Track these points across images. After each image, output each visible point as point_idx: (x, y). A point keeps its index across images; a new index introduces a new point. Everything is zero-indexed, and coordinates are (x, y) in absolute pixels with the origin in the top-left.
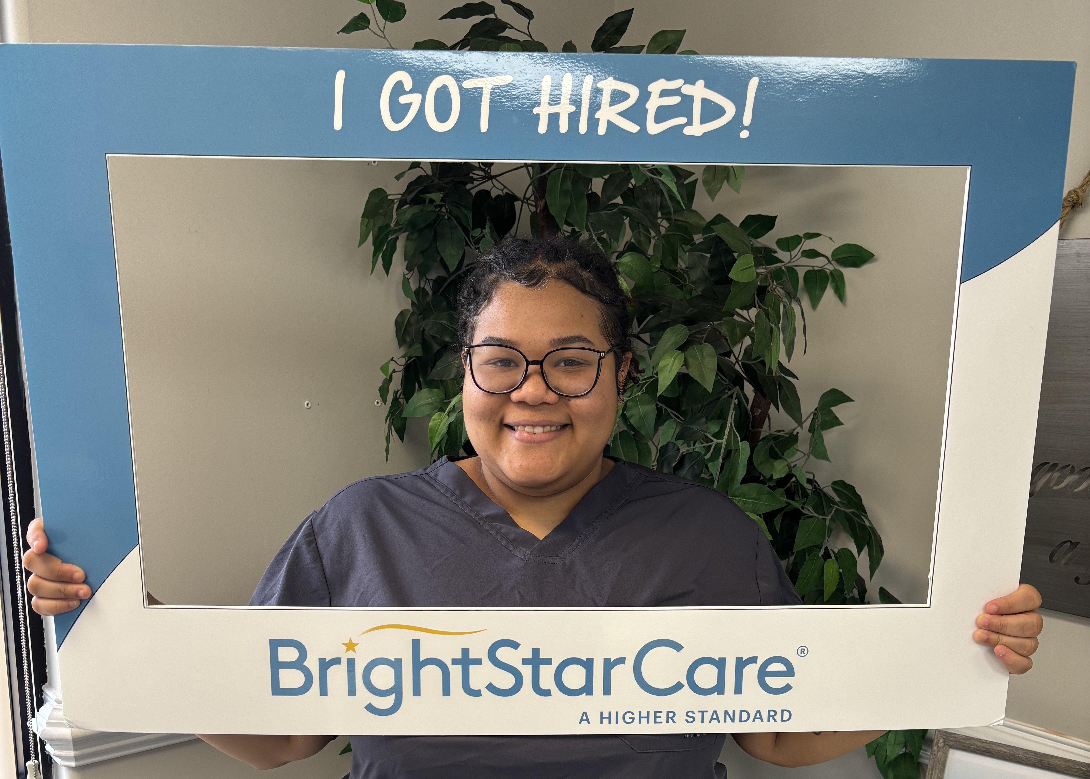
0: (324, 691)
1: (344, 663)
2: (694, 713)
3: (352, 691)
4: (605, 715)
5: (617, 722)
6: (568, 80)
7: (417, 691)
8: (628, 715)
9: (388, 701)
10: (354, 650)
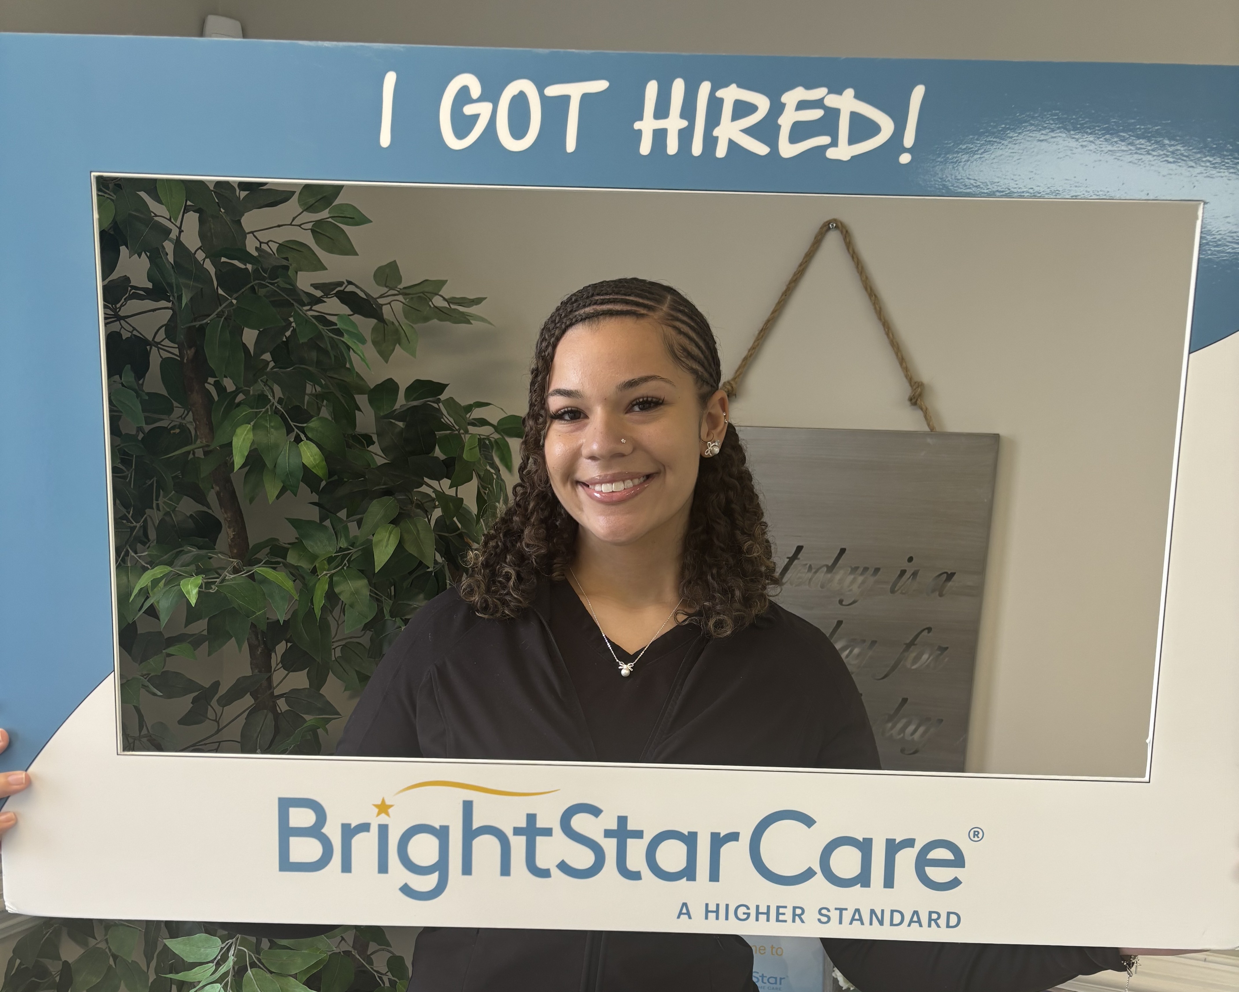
0: (346, 868)
1: (374, 829)
2: (829, 910)
3: (383, 868)
4: (712, 907)
5: (727, 918)
6: (678, 87)
7: (467, 869)
8: (742, 910)
9: (429, 882)
10: (388, 814)
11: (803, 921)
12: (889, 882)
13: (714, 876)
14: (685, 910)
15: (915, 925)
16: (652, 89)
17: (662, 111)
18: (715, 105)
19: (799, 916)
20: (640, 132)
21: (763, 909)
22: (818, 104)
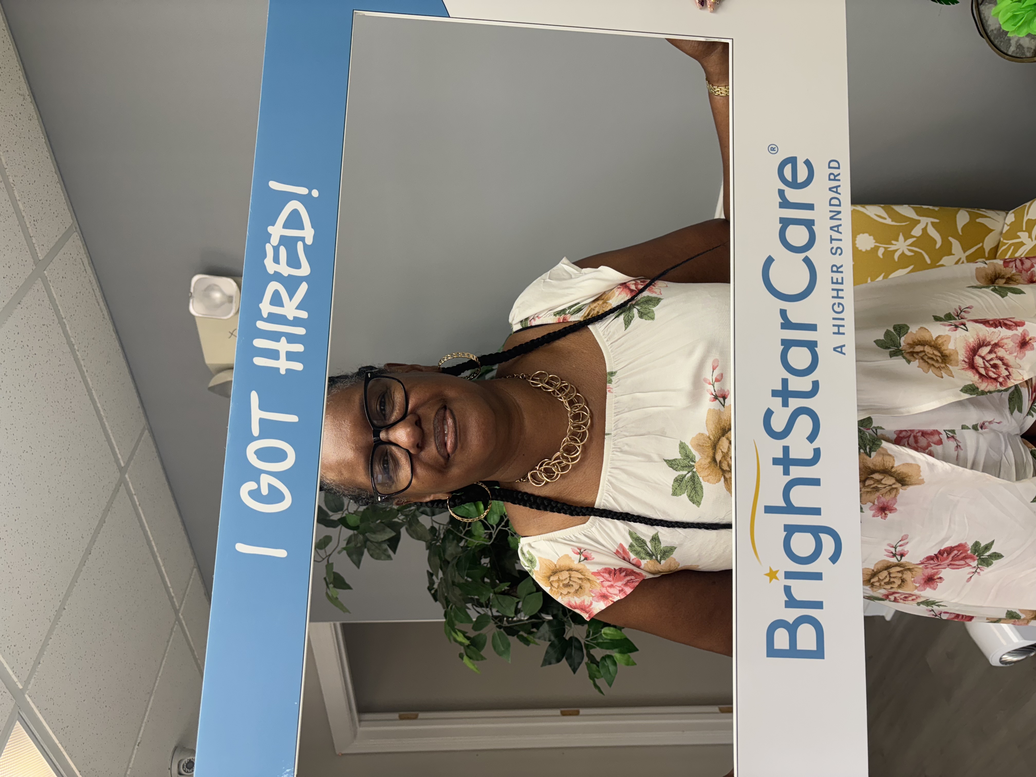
0: (818, 605)
1: (789, 582)
2: (832, 248)
3: (818, 576)
4: (836, 330)
5: (843, 319)
6: (259, 343)
7: (816, 511)
8: (836, 308)
9: (828, 541)
10: (777, 571)
11: (841, 266)
12: (810, 207)
13: (812, 327)
14: (839, 349)
15: (839, 190)
16: (259, 361)
17: (274, 355)
18: (273, 318)
19: (838, 268)
20: (287, 370)
21: (835, 294)
22: (276, 249)
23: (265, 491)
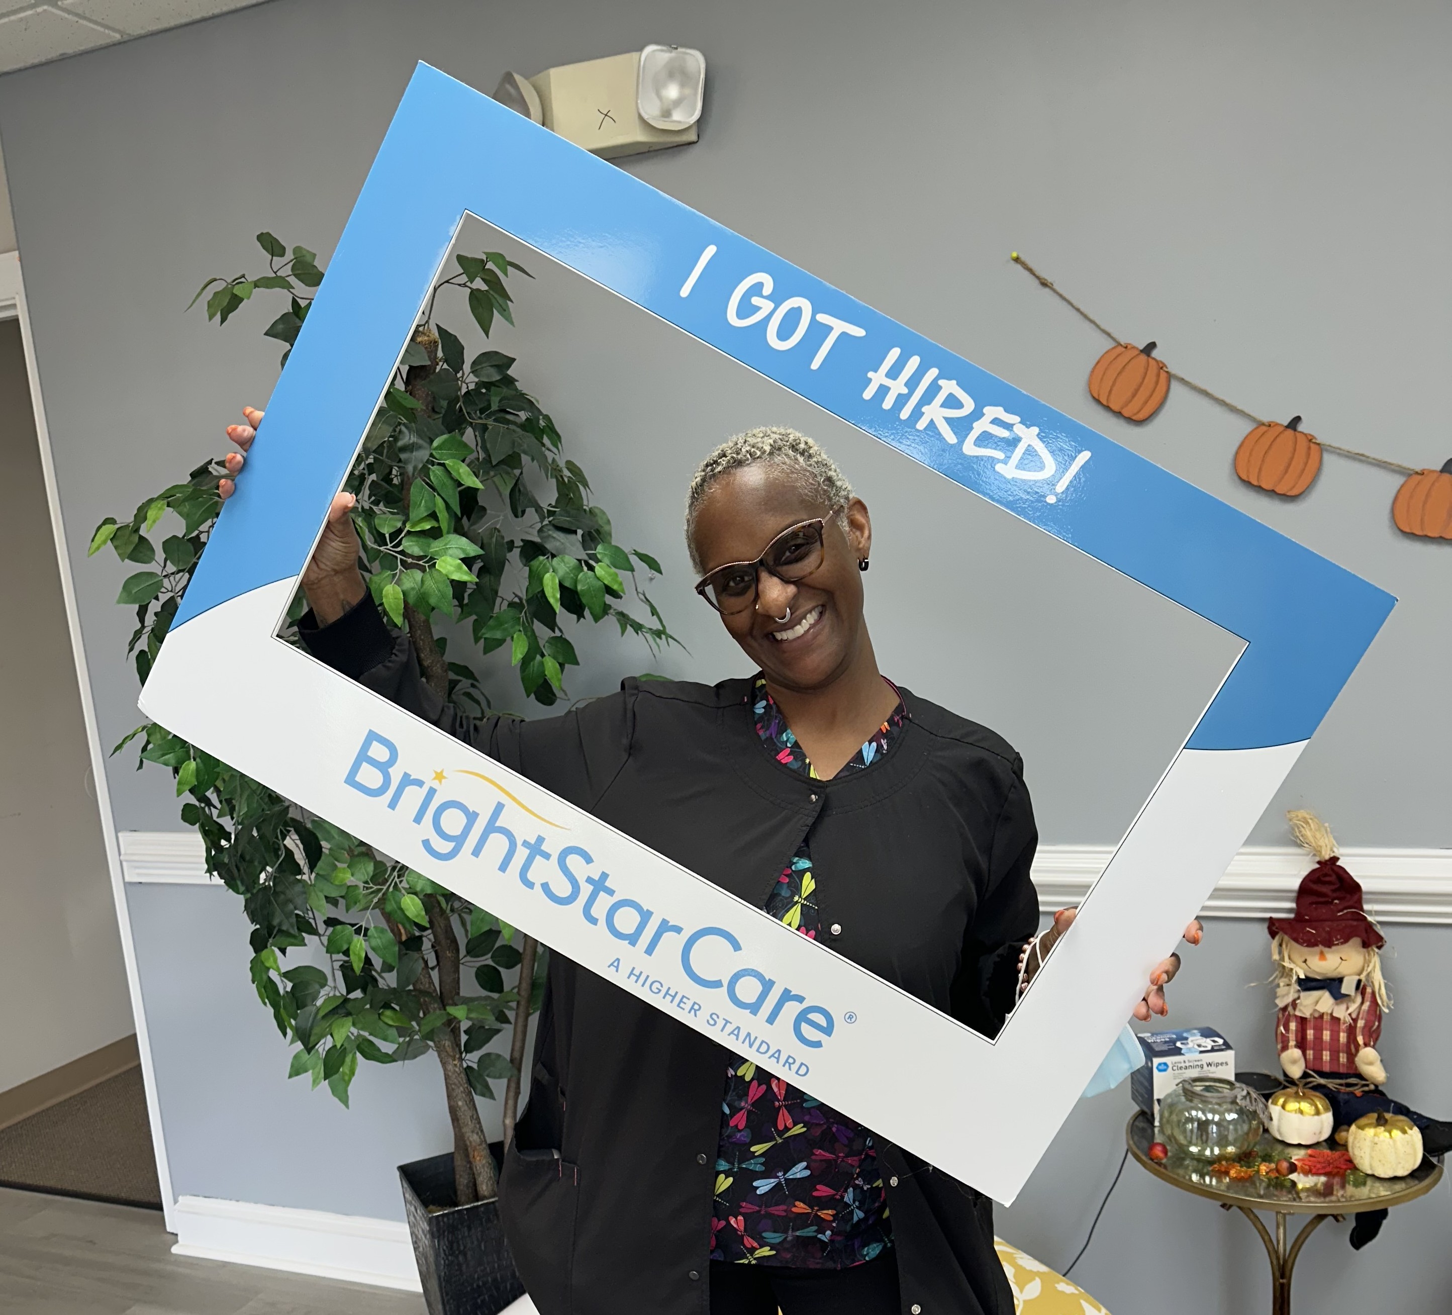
0: (393, 805)
1: (425, 789)
2: (718, 1017)
3: (418, 819)
4: (637, 972)
5: (643, 985)
6: (914, 362)
7: (476, 852)
8: (657, 985)
9: (444, 847)
10: (440, 782)
11: (696, 1015)
12: (771, 1020)
13: (650, 951)
15: (774, 1060)
16: (895, 353)
17: (893, 374)
18: (934, 389)
19: (695, 1011)
20: (870, 380)
21: (672, 992)
22: (1009, 427)
23: (756, 301)
